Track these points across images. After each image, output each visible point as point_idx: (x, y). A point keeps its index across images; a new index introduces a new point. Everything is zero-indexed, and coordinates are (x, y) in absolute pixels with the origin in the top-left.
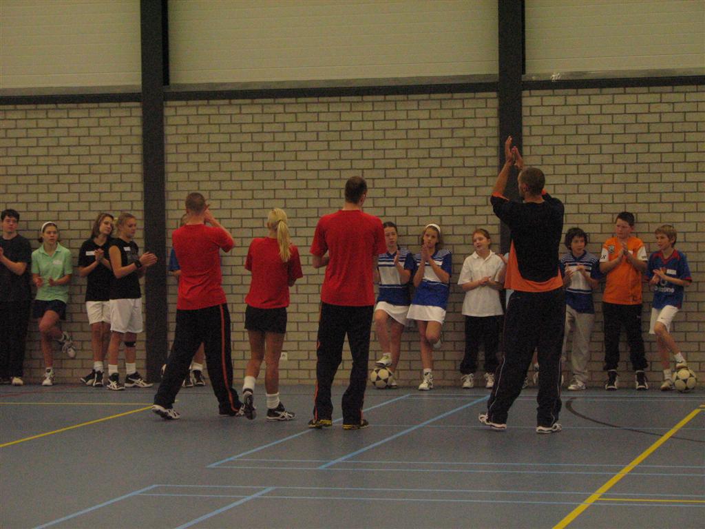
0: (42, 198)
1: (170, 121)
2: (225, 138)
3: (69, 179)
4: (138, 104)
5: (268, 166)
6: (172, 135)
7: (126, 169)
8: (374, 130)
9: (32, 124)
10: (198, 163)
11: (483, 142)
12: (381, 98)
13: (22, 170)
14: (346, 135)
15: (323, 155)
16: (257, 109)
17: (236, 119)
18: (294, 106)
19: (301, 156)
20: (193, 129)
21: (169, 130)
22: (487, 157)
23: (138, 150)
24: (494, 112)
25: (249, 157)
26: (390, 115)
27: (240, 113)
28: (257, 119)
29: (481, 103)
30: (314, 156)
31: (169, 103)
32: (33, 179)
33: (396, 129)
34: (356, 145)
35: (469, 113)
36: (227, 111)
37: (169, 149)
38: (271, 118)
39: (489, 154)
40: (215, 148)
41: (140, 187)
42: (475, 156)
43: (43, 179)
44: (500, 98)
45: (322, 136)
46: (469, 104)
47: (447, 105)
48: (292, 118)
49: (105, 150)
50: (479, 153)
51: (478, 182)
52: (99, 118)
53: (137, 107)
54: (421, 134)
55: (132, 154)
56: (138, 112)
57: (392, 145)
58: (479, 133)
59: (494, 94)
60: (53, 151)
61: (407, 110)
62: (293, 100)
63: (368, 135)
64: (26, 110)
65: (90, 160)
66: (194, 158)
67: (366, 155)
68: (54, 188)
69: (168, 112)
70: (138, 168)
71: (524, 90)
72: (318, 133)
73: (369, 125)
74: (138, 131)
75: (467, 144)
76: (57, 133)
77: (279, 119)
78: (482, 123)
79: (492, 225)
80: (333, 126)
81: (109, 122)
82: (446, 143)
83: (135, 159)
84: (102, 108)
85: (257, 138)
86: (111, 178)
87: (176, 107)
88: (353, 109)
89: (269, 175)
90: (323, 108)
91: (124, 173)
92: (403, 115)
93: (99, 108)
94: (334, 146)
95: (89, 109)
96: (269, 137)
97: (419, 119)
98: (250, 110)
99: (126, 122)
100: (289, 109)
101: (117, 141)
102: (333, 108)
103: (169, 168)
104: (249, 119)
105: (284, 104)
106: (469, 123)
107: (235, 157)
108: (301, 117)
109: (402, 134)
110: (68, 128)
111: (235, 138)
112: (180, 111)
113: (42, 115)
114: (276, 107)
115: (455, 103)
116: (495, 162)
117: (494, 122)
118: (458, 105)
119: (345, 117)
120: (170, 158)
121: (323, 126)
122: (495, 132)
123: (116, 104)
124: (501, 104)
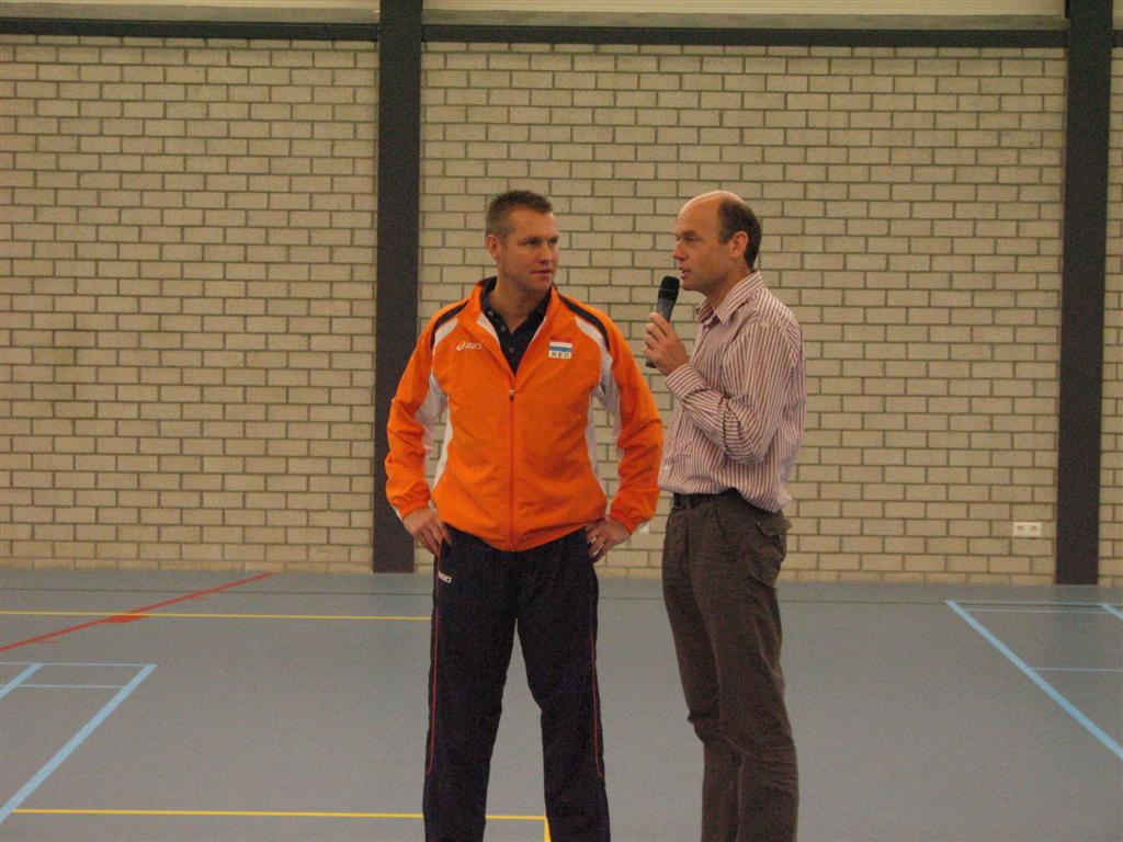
0: (172, 217)
1: (432, 79)
2: (542, 116)
3: (226, 182)
4: (369, 45)
5: (622, 171)
6: (436, 106)
7: (343, 167)
8: (829, 110)
9: (157, 74)
10: (486, 161)
11: (1034, 139)
12: (844, 51)
13: (132, 163)
14: (775, 119)
15: (731, 154)
16: (606, 64)
17: (563, 81)
18: (678, 60)
19: (688, 154)
20: (478, 97)
21: (429, 97)
22: (1041, 167)
23: (369, 132)
24: (1057, 86)
25: (587, 153)
26: (861, 84)
27: (572, 70)
28: (606, 81)
29: (1036, 68)
30: (713, 154)
31: (432, 46)
32: (153, 182)
33: (871, 110)
34: (794, 137)
35: (1013, 86)
36: (547, 62)
37: (429, 133)
38: (631, 81)
39: (1045, 161)
40: (521, 133)
41: (371, 203)
42: (1018, 165)
43: (173, 182)
44: (1071, 59)
45: (729, 119)
46: (1010, 68)
47: (968, 68)
48: (672, 82)
49: (302, 130)
50: (1026, 158)
51: (1022, 212)
52: (292, 68)
53: (368, 51)
54: (918, 120)
55: (355, 138)
56: (370, 60)
57: (863, 139)
58: (1028, 121)
59: (1059, 52)
60: (196, 129)
61: (895, 76)
62: (675, 49)
63: (817, 120)
64: (143, 47)
65: (271, 148)
66: (477, 151)
67: (813, 156)
68: (194, 200)
69: (429, 62)
70: (368, 167)
71: (1115, 46)
72: (722, 112)
73: (820, 101)
74: (370, 96)
75: (1005, 141)
76: (205, 93)
77: (646, 82)
78: (1033, 104)
79: (1047, 291)
80: (751, 101)
81: (313, 77)
82: (966, 139)
83: (363, 150)
84: (296, 49)
85: (602, 117)
86: (312, 184)
87: (445, 54)
88: (792, 70)
89: (626, 189)
90: (733, 66)
91: (337, 175)
92: (886, 85)
93: (291, 49)
94: (752, 137)
95: (271, 50)
96: (627, 117)
97: (915, 94)
98: (590, 63)
99: (345, 78)
100: (667, 66)
101: (326, 114)
102: (754, 66)
103: (428, 168)
104: (589, 81)
105: (659, 57)
106: (1010, 104)
107: (560, 152)
108: (689, 82)
109: (883, 121)
110: (228, 85)
111: (559, 116)
112: (453, 62)
113: (176, 58)
114: (643, 61)
115: (985, 65)
116: (1056, 176)
117: (1057, 103)
118: (990, 69)
119: (774, 83)
120: (431, 150)
121: (732, 100)
122: (1058, 122)
123: (284, 44)
124: (1071, 70)
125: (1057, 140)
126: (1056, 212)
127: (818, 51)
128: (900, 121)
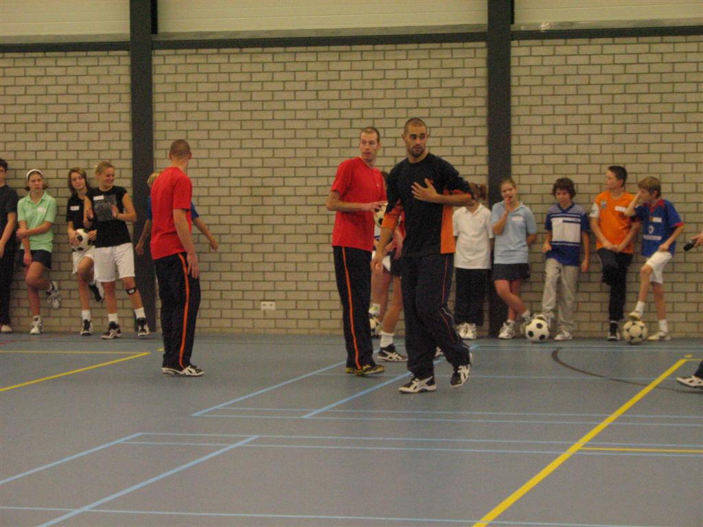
0: (31, 146)
1: (158, 70)
2: (213, 87)
3: (57, 127)
4: (126, 53)
5: (256, 115)
6: (160, 84)
7: (114, 117)
8: (362, 79)
9: (21, 72)
10: (186, 112)
11: (471, 92)
12: (369, 47)
13: (10, 119)
14: (334, 85)
15: (312, 105)
16: (246, 59)
17: (224, 68)
18: (284, 56)
19: (290, 105)
20: (182, 79)
21: (157, 79)
22: (475, 107)
23: (127, 98)
24: (483, 63)
25: (237, 106)
26: (379, 65)
27: (229, 62)
28: (246, 68)
29: (470, 53)
30: (302, 105)
31: (158, 52)
32: (21, 128)
33: (384, 79)
34: (345, 95)
35: (458, 63)
36: (216, 58)
37: (157, 98)
38: (259, 67)
39: (478, 104)
40: (203, 97)
41: (129, 136)
42: (463, 106)
43: (31, 128)
44: (488, 47)
45: (311, 86)
46: (457, 54)
47: (435, 54)
48: (280, 67)
49: (93, 99)
50: (467, 103)
51: (465, 132)
52: (88, 66)
53: (125, 56)
54: (410, 84)
55: (120, 102)
56: (127, 61)
57: (380, 94)
58: (468, 82)
59: (483, 44)
60: (41, 100)
61: (396, 60)
62: (281, 49)
63: (356, 85)
64: (14, 58)
65: (79, 108)
66: (182, 107)
67: (355, 104)
68: (42, 137)
69: (156, 61)
70: (127, 117)
71: (513, 40)
72: (306, 82)
73: (357, 75)
74: (127, 80)
75: (456, 93)
76: (46, 81)
77: (267, 68)
78: (470, 73)
79: (480, 175)
80: (322, 76)
81: (98, 71)
82: (435, 93)
83: (123, 108)
84: (89, 56)
85: (244, 86)
86: (99, 127)
87: (164, 56)
88: (342, 58)
89: (257, 125)
90: (312, 57)
91: (112, 122)
92: (392, 65)
93: (87, 56)
94: (322, 95)
95: (77, 57)
96: (258, 86)
97: (407, 69)
98: (239, 58)
99: (114, 70)
100: (277, 58)
101: (105, 90)
102: (322, 57)
103: (157, 117)
104: (238, 68)
105: (273, 53)
106: (458, 73)
107: (224, 106)
108: (290, 67)
109: (391, 84)
110: (57, 76)
111: (223, 87)
112: (168, 60)
113: (30, 63)
114: (265, 57)
115: (444, 53)
116: (483, 112)
117: (483, 72)
118: (447, 55)
119: (333, 66)
120: (158, 107)
121: (311, 76)
122: (483, 82)
123: (104, 53)
124: (489, 54)
125: (483, 92)
126: (484, 132)
127: (356, 48)
128: (400, 84)
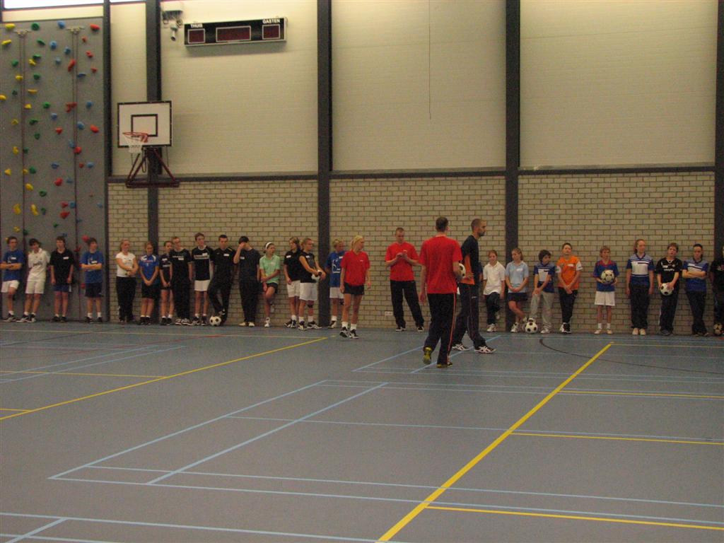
1: (332, 190)
2: (361, 199)
3: (280, 220)
4: (316, 181)
5: (383, 214)
6: (333, 197)
7: (309, 215)
8: (439, 195)
9: (261, 191)
10: (347, 212)
11: (497, 202)
12: (443, 178)
13: (255, 215)
14: (425, 198)
15: (413, 208)
16: (378, 184)
17: (367, 189)
18: (398, 182)
19: (401, 209)
20: (345, 194)
21: (332, 195)
23: (316, 205)
24: (503, 187)
25: (374, 209)
26: (448, 188)
27: (369, 186)
28: (379, 189)
29: (497, 182)
30: (408, 208)
31: (333, 180)
32: (261, 220)
33: (451, 195)
35: (491, 187)
36: (362, 183)
37: (332, 204)
38: (385, 189)
39: (500, 209)
40: (356, 204)
41: (317, 224)
42: (493, 210)
43: (266, 220)
44: (506, 179)
45: (412, 198)
46: (490, 182)
47: (478, 183)
48: (397, 189)
49: (299, 205)
50: (495, 208)
51: (494, 223)
52: (296, 188)
54: (465, 198)
55: (312, 206)
56: (316, 185)
58: (495, 197)
59: (503, 177)
60: (271, 205)
61: (457, 185)
62: (397, 179)
63: (436, 198)
64: (258, 184)
65: (291, 210)
66: (345, 209)
68: (271, 224)
69: (331, 185)
70: (316, 214)
71: (519, 175)
72: (410, 197)
73: (437, 193)
74: (316, 195)
75: (489, 203)
76: (274, 195)
77: (389, 189)
78: (497, 192)
80: (418, 193)
81: (301, 190)
82: (478, 203)
83: (314, 209)
84: (297, 183)
85: (378, 199)
86: (301, 219)
87: (336, 183)
88: (429, 184)
89: (384, 219)
90: (413, 183)
91: (308, 217)
92: (455, 188)
93: (295, 183)
94: (418, 203)
95: (290, 183)
96: (384, 199)
97: (463, 190)
98: (375, 184)
99: (309, 190)
100: (395, 184)
101: (305, 200)
102: (418, 183)
103: (332, 214)
104: (374, 189)
105: (393, 181)
106: (490, 192)
107: (367, 209)
108: (401, 188)
109: (454, 198)
110: (280, 193)
111: (366, 199)
112: (338, 185)
113: (266, 186)
114: (388, 183)
115: (483, 181)
116: (503, 213)
117: (503, 192)
119: (424, 188)
120: (332, 209)
121: (413, 193)
122: (504, 197)
124: (507, 182)
125: (503, 202)
126: (504, 223)
127: (436, 179)
128: (460, 198)
